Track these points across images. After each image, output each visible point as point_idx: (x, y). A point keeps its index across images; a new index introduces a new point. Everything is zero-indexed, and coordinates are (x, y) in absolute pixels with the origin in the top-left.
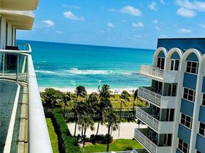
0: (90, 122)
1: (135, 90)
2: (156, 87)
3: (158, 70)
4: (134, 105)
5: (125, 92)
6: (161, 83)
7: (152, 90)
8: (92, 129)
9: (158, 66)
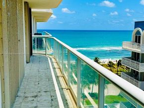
0: (87, 84)
1: (118, 60)
2: (135, 57)
3: (136, 44)
4: (118, 71)
5: (110, 62)
6: (138, 54)
7: (132, 59)
8: (89, 88)
9: (136, 41)
